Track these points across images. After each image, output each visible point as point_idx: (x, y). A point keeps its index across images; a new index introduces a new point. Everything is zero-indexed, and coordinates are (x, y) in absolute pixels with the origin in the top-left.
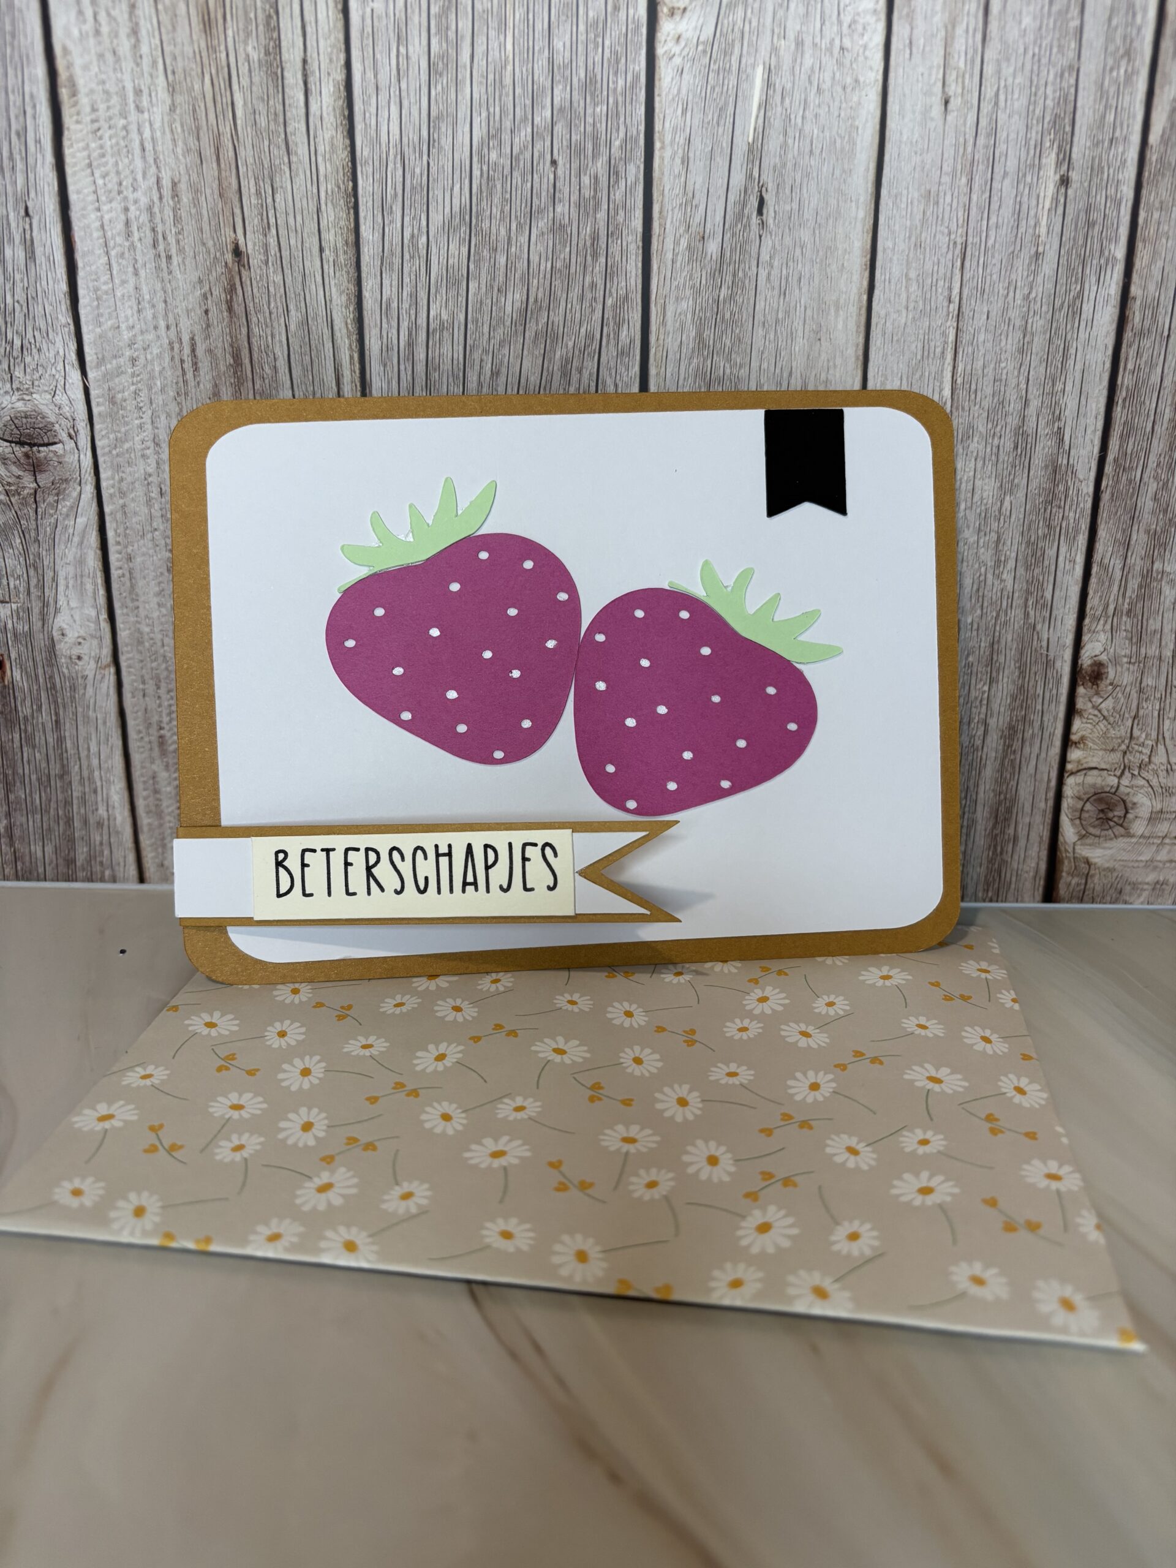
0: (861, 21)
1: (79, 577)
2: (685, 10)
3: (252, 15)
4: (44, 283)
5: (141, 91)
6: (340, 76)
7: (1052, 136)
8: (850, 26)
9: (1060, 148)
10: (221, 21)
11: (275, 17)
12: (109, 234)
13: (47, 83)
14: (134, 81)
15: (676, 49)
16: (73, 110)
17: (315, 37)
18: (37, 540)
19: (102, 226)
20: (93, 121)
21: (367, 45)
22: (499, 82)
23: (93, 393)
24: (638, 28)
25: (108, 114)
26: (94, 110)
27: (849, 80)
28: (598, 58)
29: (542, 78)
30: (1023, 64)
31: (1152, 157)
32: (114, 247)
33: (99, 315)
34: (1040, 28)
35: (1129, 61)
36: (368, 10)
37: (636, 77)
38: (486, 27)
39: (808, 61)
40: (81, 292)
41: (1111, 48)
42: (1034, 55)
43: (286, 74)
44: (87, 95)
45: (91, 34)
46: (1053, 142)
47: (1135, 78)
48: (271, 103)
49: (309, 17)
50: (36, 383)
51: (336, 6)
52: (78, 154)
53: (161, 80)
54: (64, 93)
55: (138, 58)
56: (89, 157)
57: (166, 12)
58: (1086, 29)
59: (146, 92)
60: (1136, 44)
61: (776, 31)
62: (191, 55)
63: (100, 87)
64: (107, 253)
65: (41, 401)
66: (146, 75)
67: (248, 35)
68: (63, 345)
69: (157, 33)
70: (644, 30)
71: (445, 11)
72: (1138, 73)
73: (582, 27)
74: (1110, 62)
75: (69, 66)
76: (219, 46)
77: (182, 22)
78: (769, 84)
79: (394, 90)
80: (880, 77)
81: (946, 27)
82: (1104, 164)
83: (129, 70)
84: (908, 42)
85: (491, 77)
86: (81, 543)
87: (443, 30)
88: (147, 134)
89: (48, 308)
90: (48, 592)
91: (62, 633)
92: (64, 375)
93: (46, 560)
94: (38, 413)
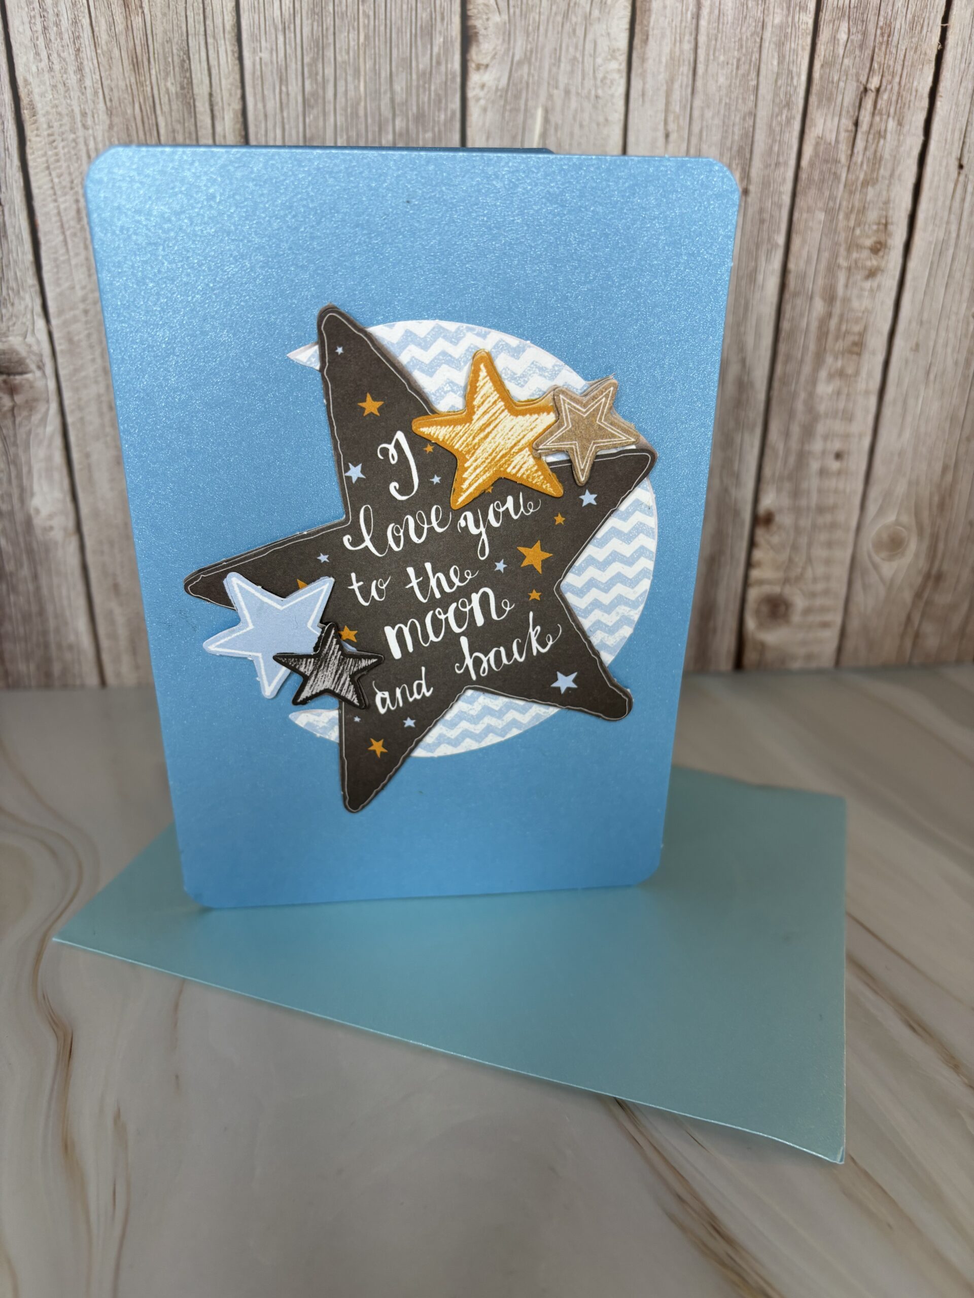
0: (609, 77)
1: (49, 471)
2: (487, 66)
3: (170, 60)
4: (15, 255)
5: (86, 113)
6: (238, 106)
7: (737, 161)
8: (602, 81)
9: (743, 170)
10: (146, 63)
11: (187, 62)
12: (65, 219)
13: (13, 106)
14: (80, 106)
15: (482, 94)
16: (33, 126)
17: (218, 78)
18: (15, 444)
19: (59, 214)
20: (49, 135)
21: (258, 84)
22: (355, 114)
23: (56, 335)
24: (454, 78)
25: (60, 130)
26: (50, 127)
27: (601, 119)
28: (426, 99)
29: (386, 112)
30: (719, 112)
31: (803, 176)
32: (69, 228)
33: (58, 279)
34: (730, 86)
35: (789, 109)
36: (257, 59)
37: (453, 113)
38: (344, 75)
39: (574, 104)
40: (44, 261)
41: (777, 100)
42: (726, 104)
43: (197, 104)
44: (44, 116)
45: (46, 69)
46: (737, 165)
47: (792, 121)
48: (186, 125)
49: (213, 62)
50: (11, 329)
51: (233, 55)
52: (39, 160)
53: (101, 105)
54: (26, 113)
55: (83, 89)
56: (47, 161)
57: (103, 55)
58: (761, 87)
59: (90, 114)
60: (793, 99)
61: (551, 82)
62: (124, 88)
63: (54, 110)
64: (63, 233)
65: (15, 341)
66: (90, 101)
67: (167, 74)
68: (30, 300)
69: (97, 70)
70: (458, 80)
71: (314, 61)
72: (794, 118)
73: (414, 76)
74: (776, 110)
75: (30, 94)
76: (145, 81)
77: (116, 62)
78: (546, 120)
79: (278, 117)
80: (622, 117)
81: (667, 83)
82: (772, 182)
83: (76, 97)
84: (641, 93)
85: (349, 110)
86: (50, 445)
87: (314, 75)
88: (92, 145)
89: (19, 274)
90: (25, 481)
91: (37, 511)
92: (33, 323)
93: (23, 458)
94: (13, 351)
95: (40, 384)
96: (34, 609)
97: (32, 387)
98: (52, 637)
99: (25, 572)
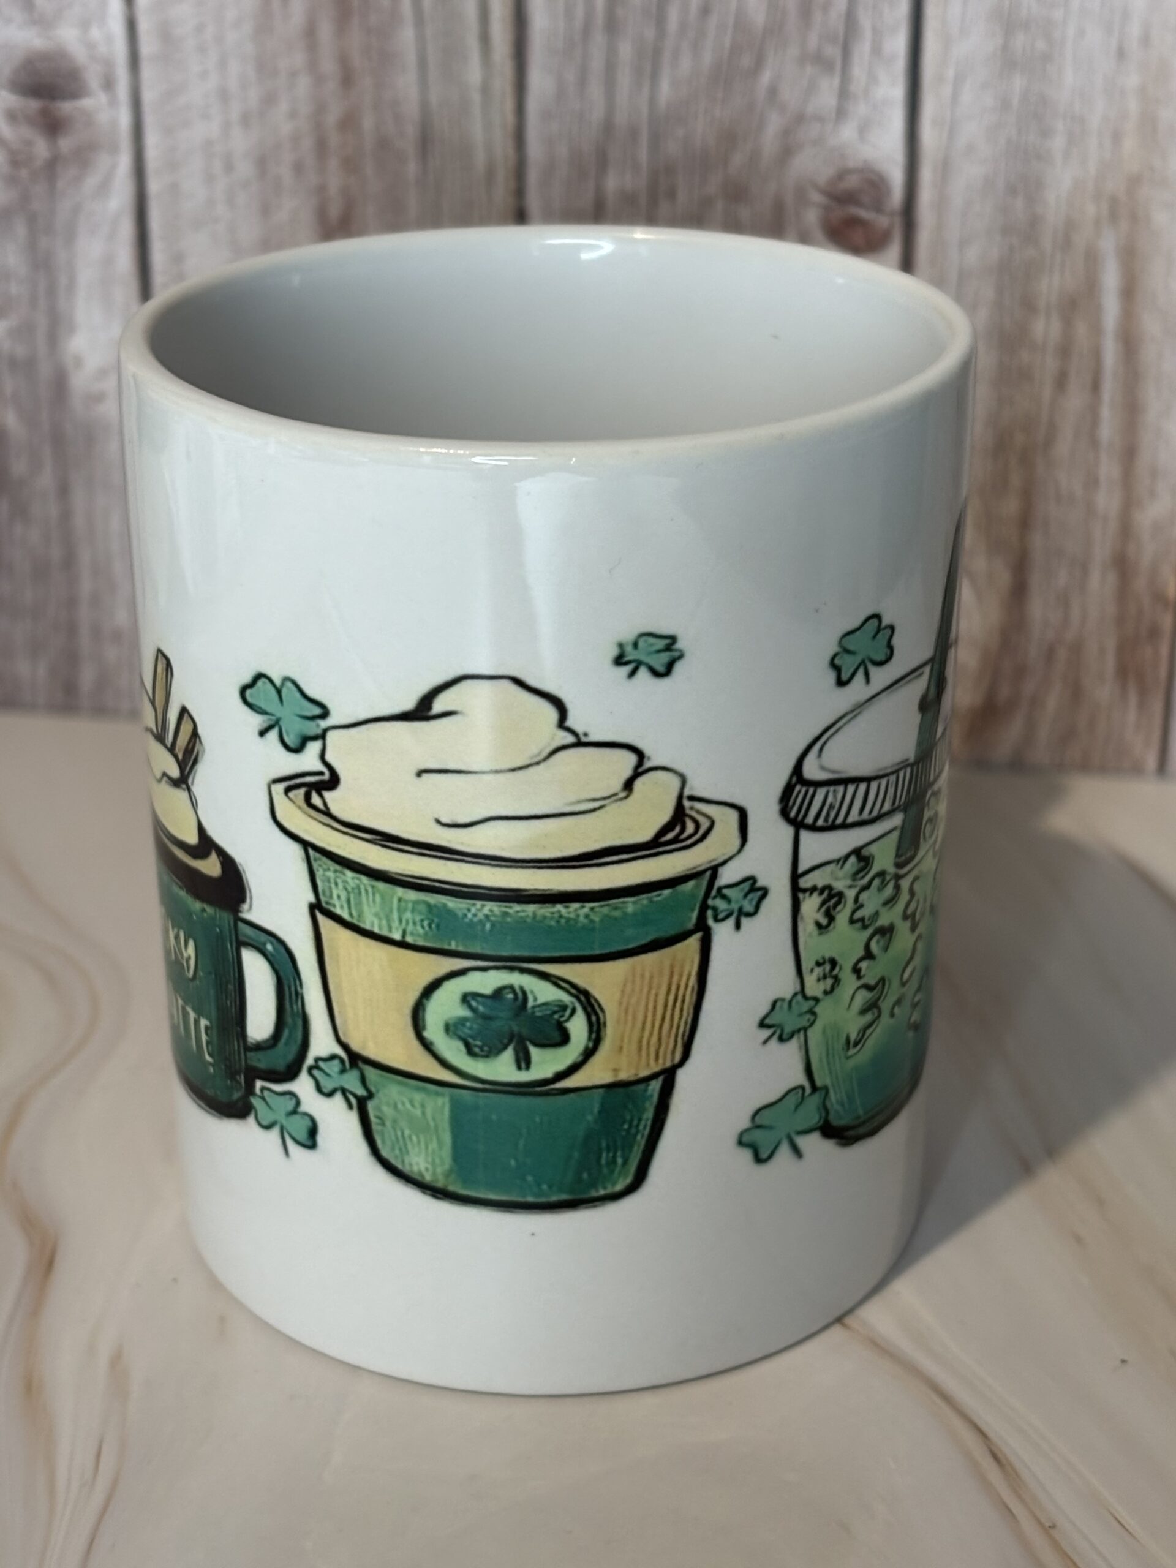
1: (106, 285)
18: (50, 229)
50: (64, 12)
65: (68, 35)
86: (111, 236)
90: (62, 303)
91: (79, 362)
94: (63, 54)
95: (103, 117)
96: (56, 553)
97: (89, 121)
98: (84, 615)
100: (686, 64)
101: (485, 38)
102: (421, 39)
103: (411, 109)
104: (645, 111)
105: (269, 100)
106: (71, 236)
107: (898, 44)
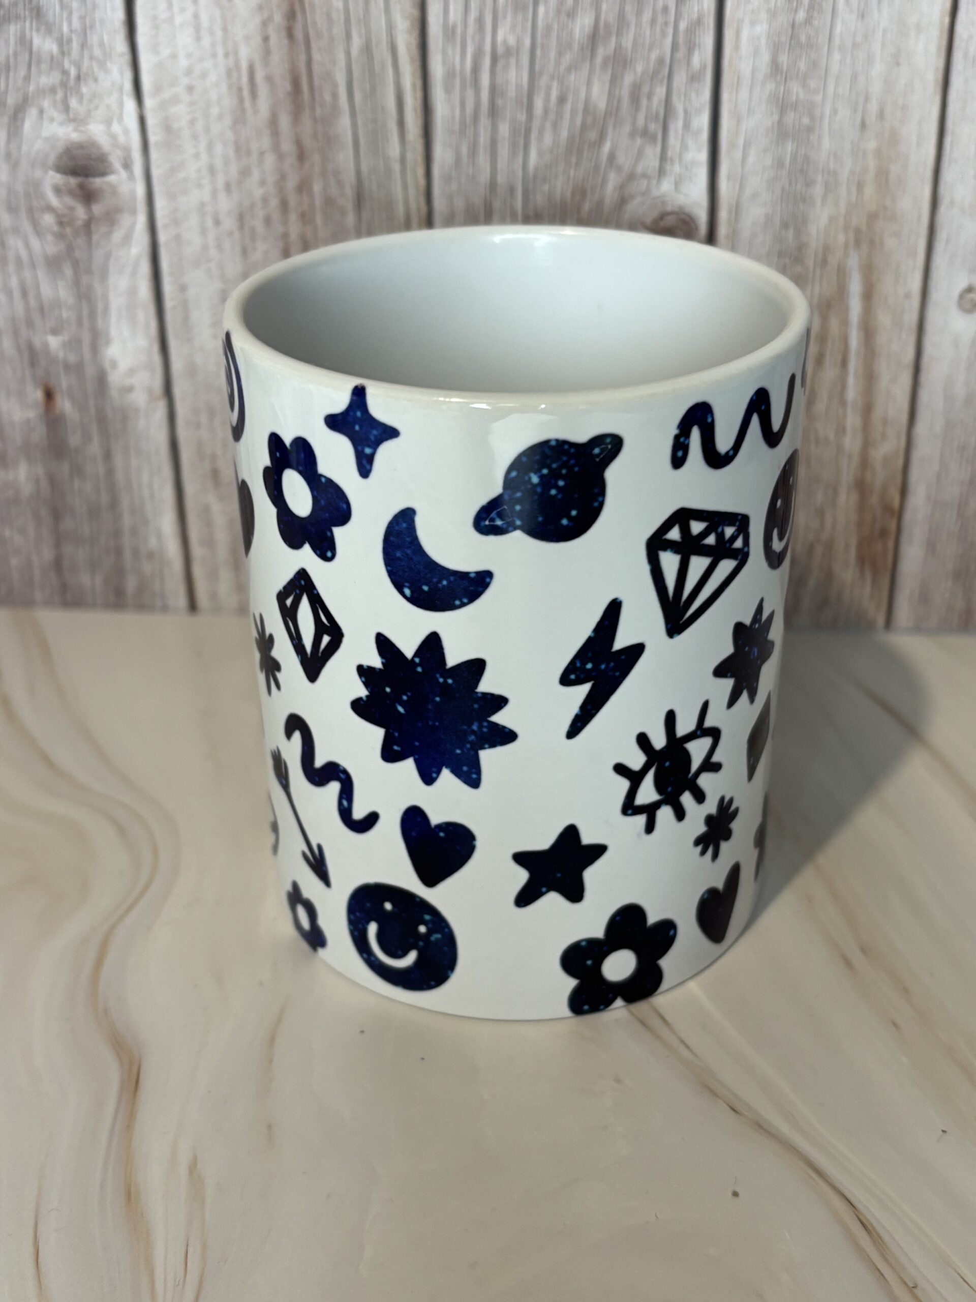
1: (132, 309)
4: (101, 11)
18: (89, 272)
23: (151, 121)
33: (157, 44)
50: (92, 113)
65: (96, 131)
68: (118, 73)
86: (134, 273)
89: (106, 38)
90: (100, 323)
91: (114, 364)
92: (121, 105)
93: (99, 290)
94: (93, 144)
95: (124, 189)
96: (105, 499)
97: (114, 191)
98: (127, 541)
99: (95, 448)
100: (548, 138)
101: (401, 123)
102: (354, 125)
103: (349, 177)
104: (520, 173)
105: (245, 173)
106: (104, 275)
107: (703, 121)
